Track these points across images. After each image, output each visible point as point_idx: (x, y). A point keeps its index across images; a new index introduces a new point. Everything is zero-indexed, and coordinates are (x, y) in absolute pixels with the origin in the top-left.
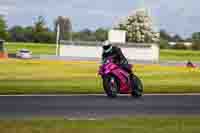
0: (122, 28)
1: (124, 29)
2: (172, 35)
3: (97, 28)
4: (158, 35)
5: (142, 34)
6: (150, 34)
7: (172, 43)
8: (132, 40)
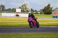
0: (20, 8)
1: (21, 8)
2: (34, 10)
3: (13, 8)
4: (30, 10)
5: (26, 10)
6: (28, 10)
7: (34, 12)
8: (23, 11)
